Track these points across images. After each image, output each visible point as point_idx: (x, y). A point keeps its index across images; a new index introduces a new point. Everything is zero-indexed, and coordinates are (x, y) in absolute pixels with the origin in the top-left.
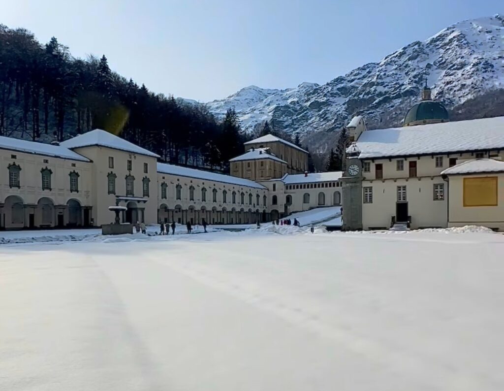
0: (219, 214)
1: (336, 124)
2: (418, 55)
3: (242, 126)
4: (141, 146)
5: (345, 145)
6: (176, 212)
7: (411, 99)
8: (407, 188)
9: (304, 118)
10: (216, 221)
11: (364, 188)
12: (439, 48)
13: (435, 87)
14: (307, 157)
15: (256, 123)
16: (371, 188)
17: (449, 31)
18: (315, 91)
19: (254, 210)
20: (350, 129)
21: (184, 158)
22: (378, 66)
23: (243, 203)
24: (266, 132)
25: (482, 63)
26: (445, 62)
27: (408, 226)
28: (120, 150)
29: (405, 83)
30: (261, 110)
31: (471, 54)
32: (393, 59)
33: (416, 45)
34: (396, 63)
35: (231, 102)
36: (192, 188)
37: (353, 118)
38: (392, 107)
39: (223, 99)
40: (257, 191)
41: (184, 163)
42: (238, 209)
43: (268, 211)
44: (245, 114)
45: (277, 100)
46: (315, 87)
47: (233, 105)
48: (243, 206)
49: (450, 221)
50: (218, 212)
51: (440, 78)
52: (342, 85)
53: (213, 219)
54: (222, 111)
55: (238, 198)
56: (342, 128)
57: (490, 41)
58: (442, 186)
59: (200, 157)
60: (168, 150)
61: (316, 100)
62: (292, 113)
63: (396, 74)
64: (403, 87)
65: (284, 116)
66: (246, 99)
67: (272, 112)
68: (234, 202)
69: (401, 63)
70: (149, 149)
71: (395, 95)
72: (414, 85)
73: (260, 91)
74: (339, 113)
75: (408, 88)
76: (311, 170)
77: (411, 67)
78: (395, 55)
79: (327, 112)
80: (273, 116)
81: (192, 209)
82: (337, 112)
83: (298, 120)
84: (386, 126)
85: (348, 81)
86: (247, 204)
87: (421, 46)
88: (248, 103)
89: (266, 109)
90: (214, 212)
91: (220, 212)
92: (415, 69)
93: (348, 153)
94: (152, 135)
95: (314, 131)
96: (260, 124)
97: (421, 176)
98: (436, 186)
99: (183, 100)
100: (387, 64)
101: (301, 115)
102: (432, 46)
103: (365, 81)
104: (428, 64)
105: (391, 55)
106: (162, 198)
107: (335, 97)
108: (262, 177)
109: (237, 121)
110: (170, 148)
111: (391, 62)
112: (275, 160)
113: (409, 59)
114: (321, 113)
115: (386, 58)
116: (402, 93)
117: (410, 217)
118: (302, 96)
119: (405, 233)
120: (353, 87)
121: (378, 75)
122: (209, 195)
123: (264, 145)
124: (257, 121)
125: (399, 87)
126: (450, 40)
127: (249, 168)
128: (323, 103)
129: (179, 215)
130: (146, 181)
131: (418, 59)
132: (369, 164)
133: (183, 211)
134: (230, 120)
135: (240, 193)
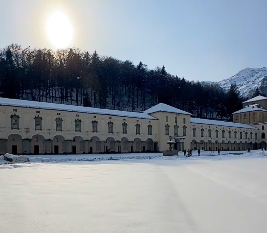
0: (226, 145)
3: (241, 92)
4: (182, 110)
6: (201, 144)
10: (224, 149)
15: (250, 90)
19: (248, 142)
21: (205, 114)
23: (241, 138)
24: (257, 94)
28: (171, 112)
30: (253, 82)
35: (233, 80)
36: (202, 130)
39: (228, 79)
41: (205, 117)
42: (238, 142)
43: (259, 142)
44: (242, 85)
45: (265, 74)
47: (235, 81)
48: (241, 140)
50: (225, 143)
53: (223, 148)
54: (228, 85)
55: (238, 135)
59: (215, 113)
60: (196, 111)
66: (243, 76)
67: (261, 82)
68: (236, 138)
70: (186, 111)
80: (261, 84)
81: (210, 142)
86: (244, 138)
88: (244, 78)
89: (257, 80)
90: (223, 144)
91: (227, 143)
94: (187, 103)
96: (253, 90)
99: (204, 82)
106: (193, 137)
108: (254, 122)
109: (237, 90)
110: (197, 109)
112: (263, 111)
122: (220, 134)
123: (256, 103)
124: (250, 89)
129: (203, 146)
130: (185, 128)
133: (205, 143)
134: (233, 90)
135: (240, 132)
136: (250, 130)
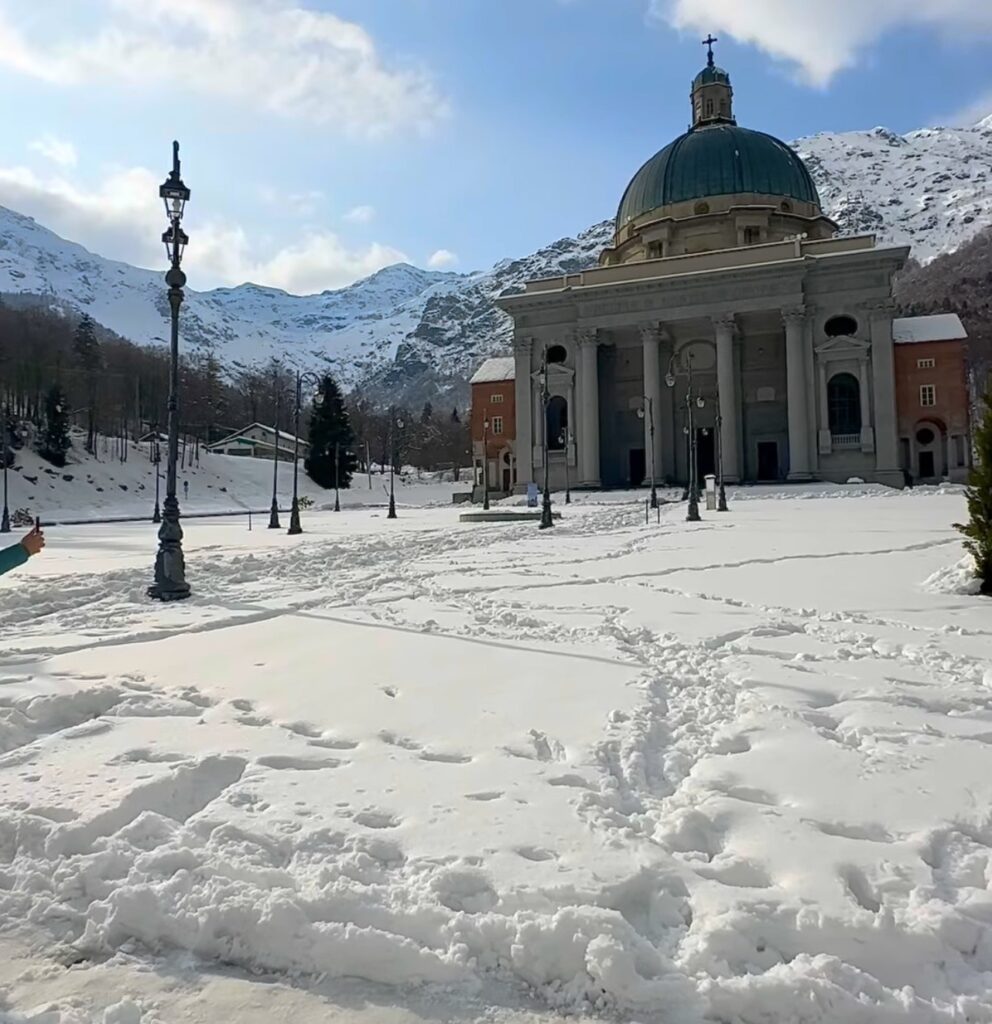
9: (487, 323)
18: (514, 268)
31: (833, 196)
52: (570, 256)
57: (871, 171)
61: (515, 285)
62: (463, 312)
65: (445, 318)
73: (420, 275)
83: (474, 328)
85: (583, 248)
101: (482, 317)
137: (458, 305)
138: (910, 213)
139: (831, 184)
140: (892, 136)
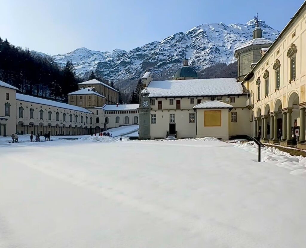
0: (60, 128)
1: (135, 76)
2: (182, 40)
3: (77, 72)
4: (4, 81)
5: (140, 89)
6: (30, 127)
7: (178, 65)
8: (175, 116)
9: (116, 71)
10: (58, 133)
11: (151, 114)
12: (193, 37)
13: (190, 59)
14: (118, 95)
15: (86, 71)
16: (155, 115)
17: (198, 29)
18: (123, 55)
19: (84, 126)
20: (144, 79)
21: (36, 91)
22: (160, 44)
23: (77, 122)
24: (92, 77)
25: (214, 48)
26: (196, 45)
27: (176, 137)
29: (174, 55)
30: (89, 63)
31: (209, 43)
32: (168, 41)
33: (180, 34)
34: (170, 43)
35: (69, 57)
36: (42, 111)
37: (145, 73)
38: (167, 68)
39: (64, 54)
40: (86, 115)
41: (36, 94)
42: (73, 126)
43: (93, 127)
44: (79, 65)
45: (100, 58)
46: (123, 53)
47: (71, 58)
48: (77, 124)
49: (197, 134)
50: (59, 127)
51: (193, 54)
52: (139, 53)
53: (57, 132)
54: (63, 62)
55: (73, 119)
56: (139, 78)
57: (218, 36)
58: (193, 115)
59: (48, 91)
60: (25, 85)
61: (124, 60)
62: (109, 67)
63: (170, 49)
64: (173, 57)
65: (104, 68)
66: (80, 56)
67: (97, 65)
68: (71, 121)
69: (173, 43)
70: (10, 84)
71: (169, 61)
72: (180, 56)
73: (89, 52)
74: (137, 69)
75: (176, 58)
76: (121, 102)
77: (178, 46)
78: (169, 38)
79: (130, 68)
80: (97, 68)
81: (41, 125)
82: (136, 68)
83: (113, 72)
84: (164, 79)
85: (143, 51)
86: (79, 122)
87: (183, 35)
88: (81, 58)
89: (93, 63)
90: (57, 127)
91: (61, 127)
92: (180, 48)
93: (142, 94)
94: (12, 74)
95: (122, 79)
96: (88, 72)
97: (183, 109)
98: (190, 115)
99: (36, 52)
100: (165, 43)
101: (115, 69)
102: (189, 36)
103: (153, 52)
104: (187, 46)
105: (167, 38)
106: (20, 117)
107: (135, 59)
108: (89, 105)
109: (73, 69)
110: (26, 84)
111: (167, 42)
112: (98, 95)
113: (177, 42)
114: (126, 68)
115: (164, 40)
116: (173, 61)
117: (177, 132)
118: (115, 57)
119: (174, 141)
120: (146, 54)
121: (160, 49)
122: (54, 116)
123: (91, 86)
124: (86, 70)
125: (171, 57)
126: (198, 34)
127: (81, 100)
128: (128, 63)
129: (32, 129)
130: (7, 105)
131: (182, 42)
132: (154, 100)
133: (35, 126)
134: (69, 68)
135: (75, 115)
136: (86, 113)
137: (107, 65)
138: (227, 50)
139: (208, 39)
140: (225, 26)
